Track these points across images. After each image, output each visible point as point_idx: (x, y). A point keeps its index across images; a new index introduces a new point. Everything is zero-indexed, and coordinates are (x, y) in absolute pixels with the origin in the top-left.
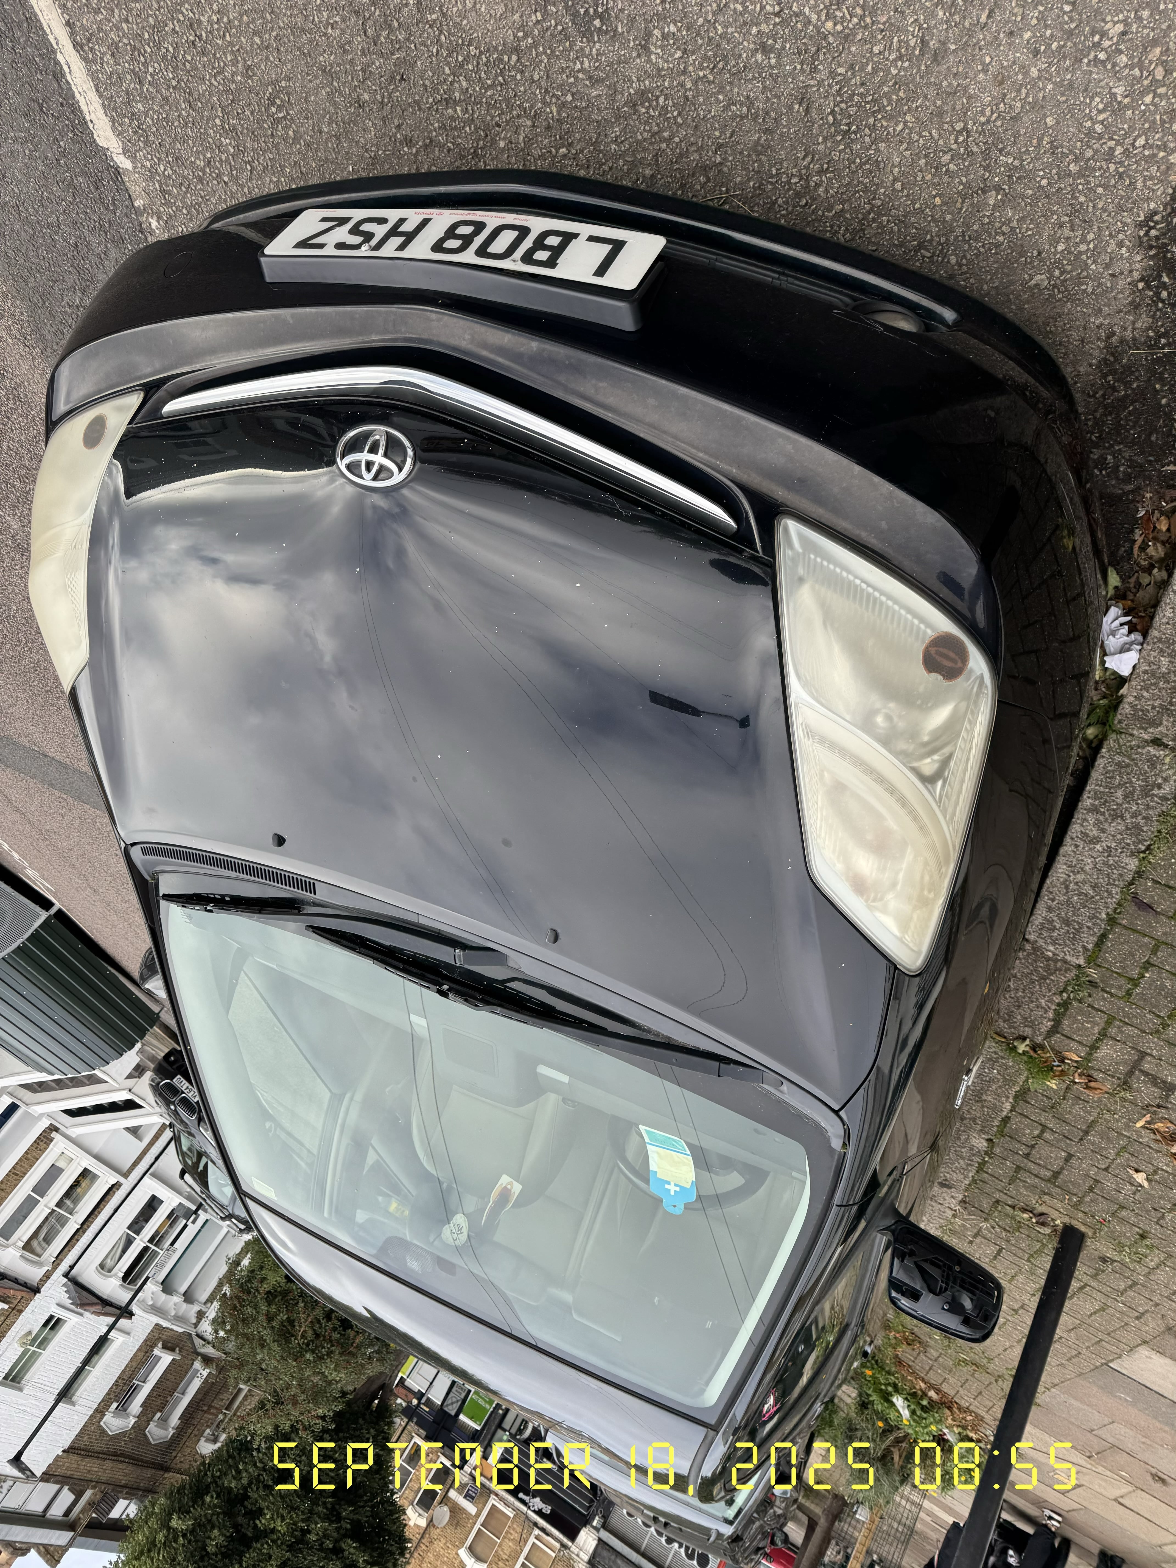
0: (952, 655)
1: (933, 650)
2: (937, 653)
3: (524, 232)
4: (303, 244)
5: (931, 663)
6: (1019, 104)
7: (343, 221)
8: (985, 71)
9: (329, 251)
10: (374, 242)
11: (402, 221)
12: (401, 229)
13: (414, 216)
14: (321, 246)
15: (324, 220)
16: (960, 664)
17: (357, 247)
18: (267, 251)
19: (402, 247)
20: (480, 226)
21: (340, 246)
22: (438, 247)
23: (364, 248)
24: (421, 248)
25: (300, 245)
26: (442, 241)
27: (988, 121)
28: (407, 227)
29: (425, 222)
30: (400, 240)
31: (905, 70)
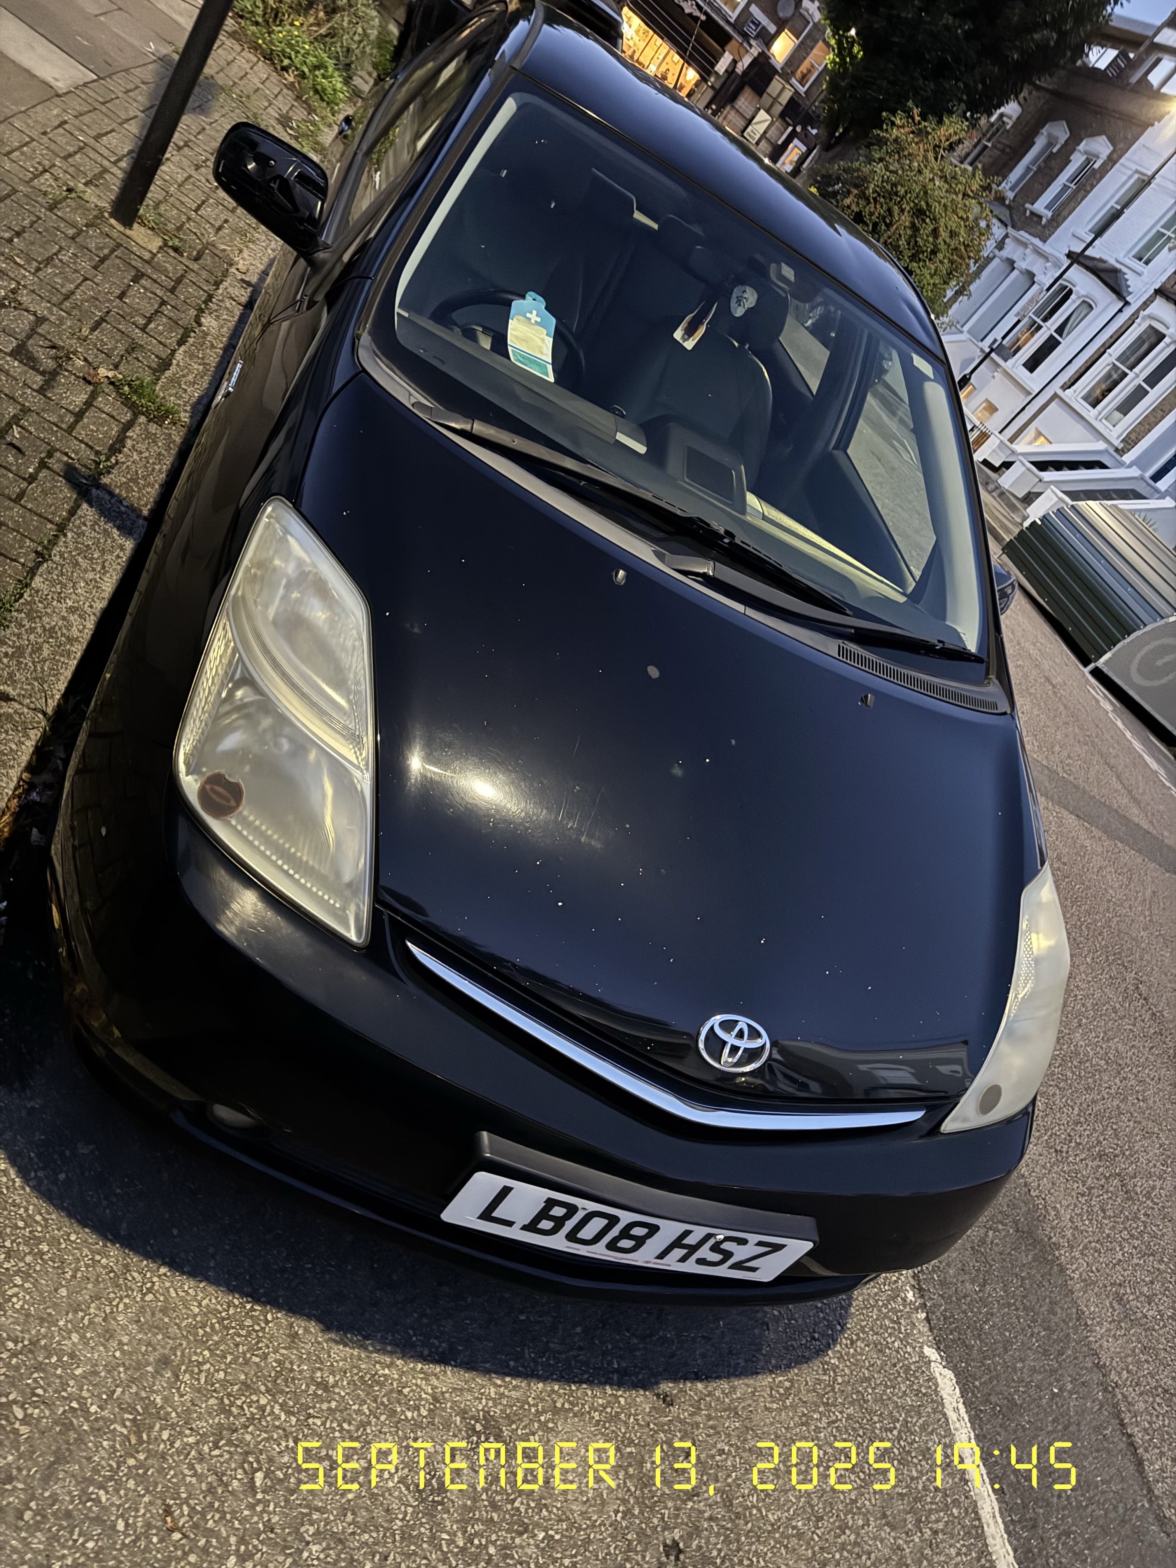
0: (214, 796)
1: (233, 803)
2: (229, 801)
3: (572, 1236)
4: (777, 1248)
5: (236, 792)
6: (92, 1311)
7: (738, 1266)
8: (121, 1343)
9: (753, 1238)
10: (712, 1242)
11: (683, 1259)
12: (685, 1251)
13: (672, 1263)
14: (760, 1244)
15: (753, 1270)
16: (208, 787)
17: (727, 1239)
18: (810, 1245)
19: (687, 1233)
20: (612, 1246)
21: (743, 1242)
22: (653, 1230)
23: (722, 1237)
24: (669, 1230)
25: (780, 1247)
26: (649, 1235)
27: (121, 1299)
28: (679, 1253)
29: (661, 1256)
30: (686, 1241)
31: (195, 1353)
